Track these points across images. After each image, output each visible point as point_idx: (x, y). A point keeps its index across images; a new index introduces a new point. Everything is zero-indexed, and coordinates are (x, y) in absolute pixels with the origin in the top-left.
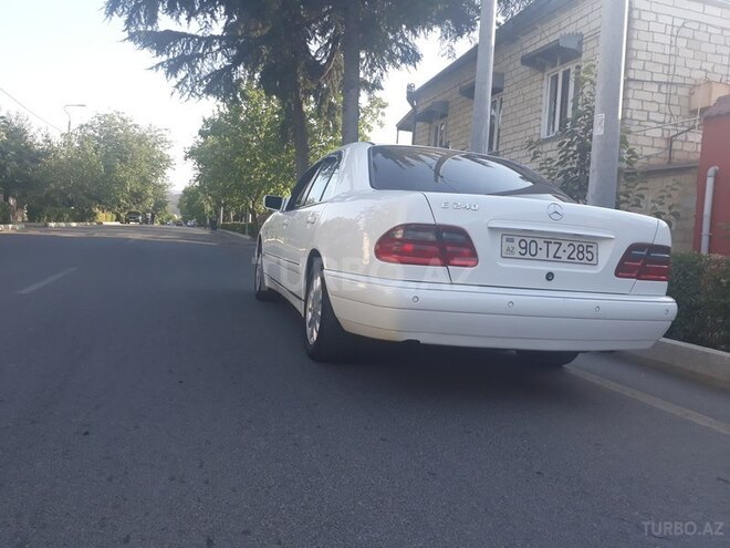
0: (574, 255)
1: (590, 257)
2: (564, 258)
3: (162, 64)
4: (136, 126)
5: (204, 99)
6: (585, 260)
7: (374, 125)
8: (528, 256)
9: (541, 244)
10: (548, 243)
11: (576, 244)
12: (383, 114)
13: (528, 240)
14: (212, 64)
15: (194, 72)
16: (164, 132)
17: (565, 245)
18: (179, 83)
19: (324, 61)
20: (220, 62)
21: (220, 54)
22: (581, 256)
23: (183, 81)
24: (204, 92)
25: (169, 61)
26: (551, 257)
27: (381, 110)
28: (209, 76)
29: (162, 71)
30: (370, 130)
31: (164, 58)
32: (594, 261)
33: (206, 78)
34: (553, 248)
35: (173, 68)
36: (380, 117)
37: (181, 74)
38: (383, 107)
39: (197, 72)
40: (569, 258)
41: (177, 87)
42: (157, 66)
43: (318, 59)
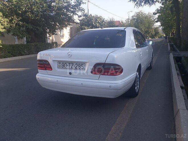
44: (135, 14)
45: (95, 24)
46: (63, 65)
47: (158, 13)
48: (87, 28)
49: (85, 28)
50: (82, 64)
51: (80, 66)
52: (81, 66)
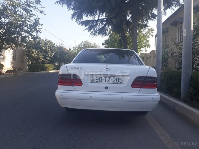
0: (115, 81)
1: (121, 81)
2: (111, 82)
3: (87, 28)
4: (91, 44)
5: (98, 36)
6: (119, 83)
7: (150, 36)
8: (99, 82)
9: (103, 78)
10: (106, 78)
11: (116, 78)
12: (153, 33)
13: (99, 77)
14: (99, 27)
15: (95, 29)
16: (98, 44)
17: (112, 78)
18: (91, 33)
19: (131, 21)
20: (101, 26)
21: (101, 24)
22: (117, 81)
23: (92, 32)
24: (98, 34)
25: (88, 27)
26: (107, 82)
27: (152, 32)
28: (99, 30)
29: (87, 30)
30: (149, 38)
31: (87, 27)
32: (123, 83)
33: (98, 31)
34: (107, 79)
35: (90, 29)
36: (152, 34)
37: (92, 31)
38: (153, 31)
39: (96, 29)
40: (113, 82)
41: (91, 34)
42: (86, 29)
43: (130, 21)
44: (82, 43)
45: (45, 48)
46: (98, 79)
47: (105, 44)
48: (35, 51)
49: (33, 51)
50: (120, 78)
51: (118, 80)
52: (120, 80)
